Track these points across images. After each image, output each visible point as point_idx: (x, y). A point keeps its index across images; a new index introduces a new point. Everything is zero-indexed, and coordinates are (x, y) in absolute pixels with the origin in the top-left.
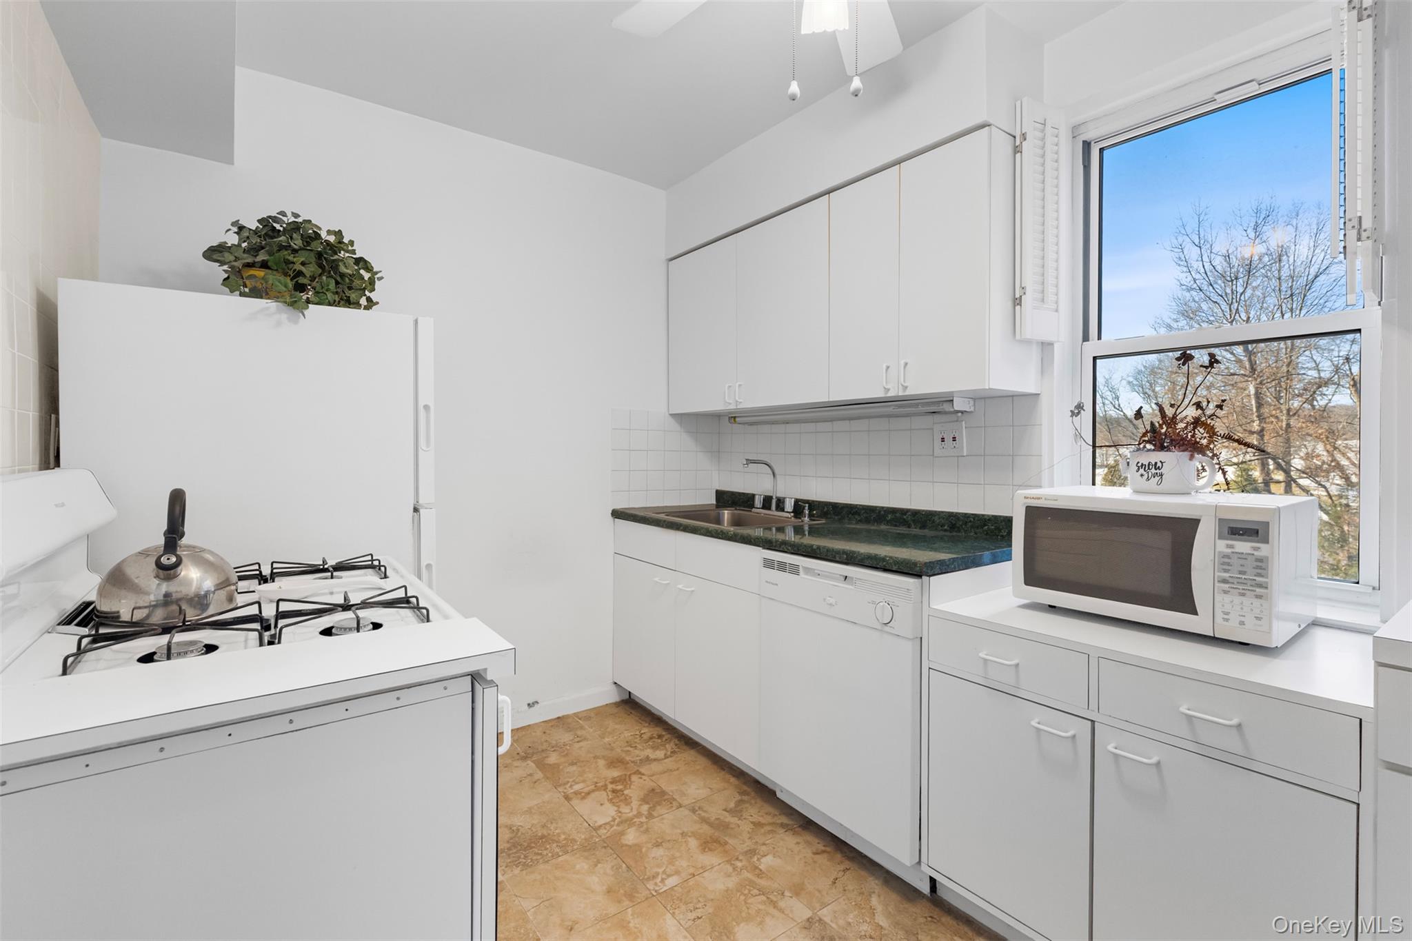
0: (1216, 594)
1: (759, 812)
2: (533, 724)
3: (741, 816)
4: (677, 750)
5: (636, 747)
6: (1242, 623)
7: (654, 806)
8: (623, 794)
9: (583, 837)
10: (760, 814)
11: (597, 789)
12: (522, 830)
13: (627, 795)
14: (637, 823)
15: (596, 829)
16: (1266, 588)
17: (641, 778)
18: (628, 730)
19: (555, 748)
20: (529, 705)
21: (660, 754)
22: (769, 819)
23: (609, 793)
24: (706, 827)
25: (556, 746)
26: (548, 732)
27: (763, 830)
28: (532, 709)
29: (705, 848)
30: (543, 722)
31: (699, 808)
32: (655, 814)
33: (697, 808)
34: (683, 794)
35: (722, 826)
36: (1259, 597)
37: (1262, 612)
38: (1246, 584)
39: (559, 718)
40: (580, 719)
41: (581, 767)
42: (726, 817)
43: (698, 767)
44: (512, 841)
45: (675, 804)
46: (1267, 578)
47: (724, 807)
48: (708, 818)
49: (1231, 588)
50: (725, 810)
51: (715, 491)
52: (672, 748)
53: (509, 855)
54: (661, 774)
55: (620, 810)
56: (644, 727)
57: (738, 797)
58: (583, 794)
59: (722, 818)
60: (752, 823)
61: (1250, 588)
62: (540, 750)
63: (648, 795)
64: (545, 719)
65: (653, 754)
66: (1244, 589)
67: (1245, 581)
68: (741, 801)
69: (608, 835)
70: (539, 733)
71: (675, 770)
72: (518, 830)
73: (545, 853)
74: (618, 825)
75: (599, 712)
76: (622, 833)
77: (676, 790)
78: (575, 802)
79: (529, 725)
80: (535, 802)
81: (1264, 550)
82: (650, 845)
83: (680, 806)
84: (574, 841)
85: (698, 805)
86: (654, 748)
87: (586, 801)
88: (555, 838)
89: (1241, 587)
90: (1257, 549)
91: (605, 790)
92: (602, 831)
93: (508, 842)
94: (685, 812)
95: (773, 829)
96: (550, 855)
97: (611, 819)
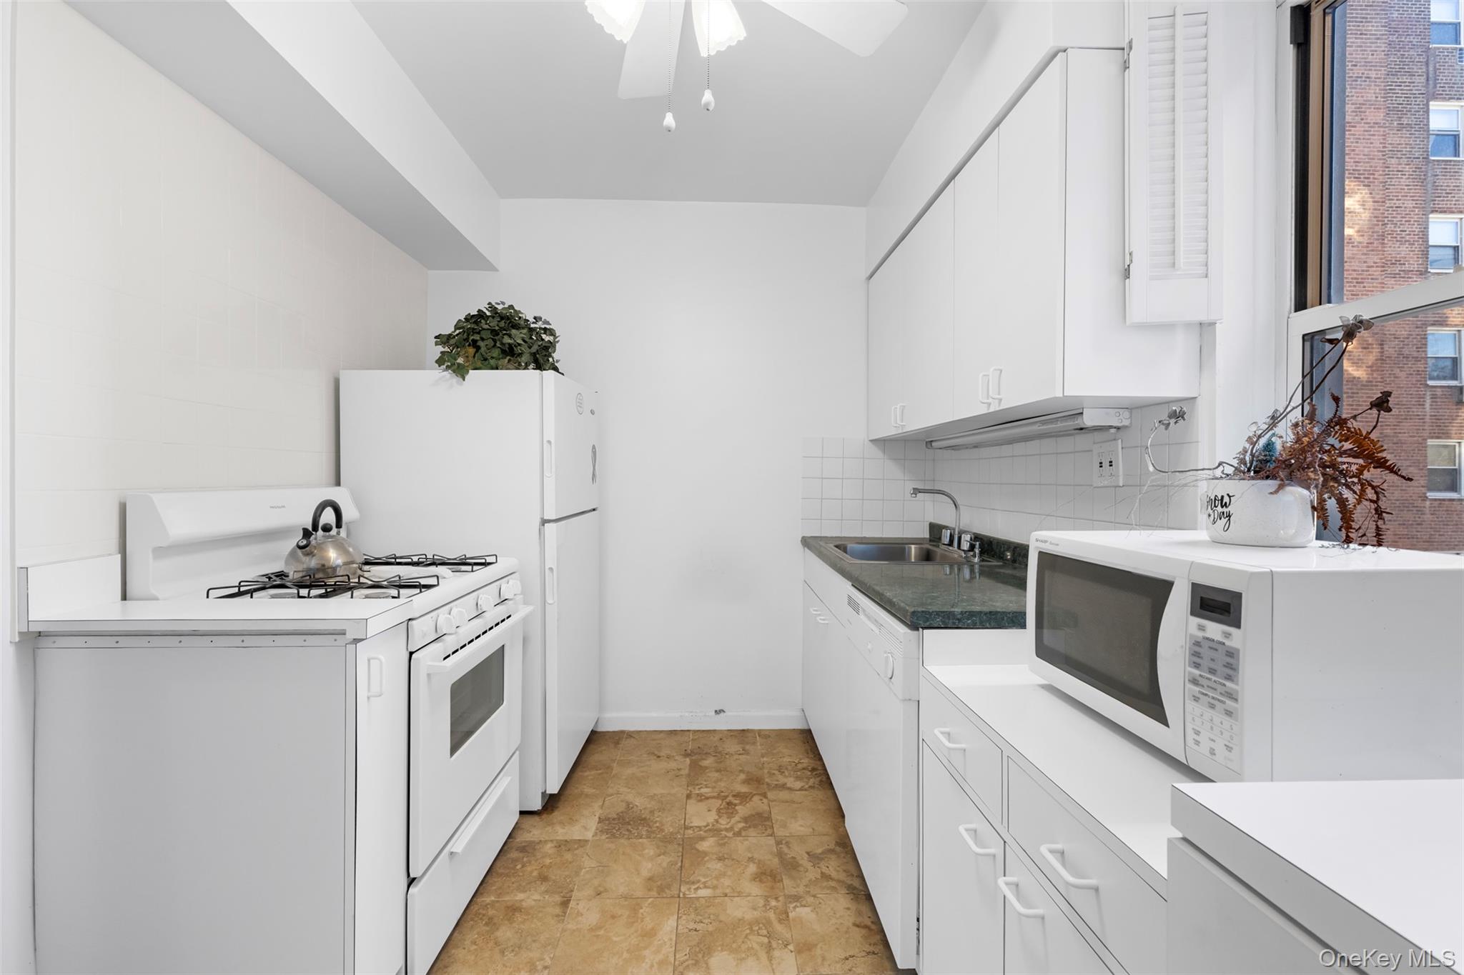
0: (1186, 701)
1: (839, 866)
2: (719, 730)
3: (818, 863)
4: (816, 786)
5: (784, 772)
6: (1212, 752)
7: (750, 827)
8: (734, 808)
9: (671, 830)
10: (838, 869)
11: (717, 797)
12: (635, 809)
13: (736, 810)
14: (723, 835)
15: (686, 828)
16: (1236, 700)
17: (761, 800)
18: (791, 755)
19: (717, 754)
20: (716, 711)
21: (798, 785)
22: (842, 876)
23: (724, 803)
24: (776, 860)
25: (720, 752)
26: (724, 739)
27: (825, 884)
28: (717, 716)
29: (756, 878)
30: (729, 730)
31: (787, 843)
32: (743, 833)
33: (784, 842)
34: (784, 826)
35: (791, 866)
36: (1229, 713)
37: (1231, 738)
38: (1215, 690)
39: (743, 730)
40: (759, 736)
41: (722, 775)
42: (803, 859)
43: (820, 807)
44: (621, 814)
45: (769, 831)
46: (1237, 684)
47: (809, 850)
48: (786, 854)
49: (1203, 694)
50: (808, 853)
51: (928, 523)
52: (814, 783)
53: (610, 824)
54: (783, 802)
55: (720, 820)
56: (808, 757)
57: (832, 846)
58: (703, 797)
59: (798, 859)
60: (822, 873)
61: (1220, 698)
62: (704, 752)
63: (754, 816)
64: (729, 729)
65: (790, 782)
66: (1213, 698)
67: (1214, 685)
68: (832, 851)
69: (691, 836)
70: (717, 738)
71: (797, 803)
72: (632, 808)
73: (634, 831)
74: (705, 832)
75: (781, 735)
76: (702, 839)
77: (782, 820)
78: (692, 802)
79: (715, 730)
80: (663, 791)
81: (1236, 638)
82: (715, 857)
83: (772, 835)
84: (662, 830)
85: (788, 839)
86: (798, 778)
87: (700, 804)
88: (651, 824)
89: (1211, 694)
90: (1228, 635)
91: (723, 800)
92: (690, 832)
93: (618, 814)
94: (771, 841)
95: (837, 886)
96: (636, 834)
97: (705, 824)
